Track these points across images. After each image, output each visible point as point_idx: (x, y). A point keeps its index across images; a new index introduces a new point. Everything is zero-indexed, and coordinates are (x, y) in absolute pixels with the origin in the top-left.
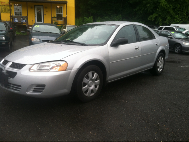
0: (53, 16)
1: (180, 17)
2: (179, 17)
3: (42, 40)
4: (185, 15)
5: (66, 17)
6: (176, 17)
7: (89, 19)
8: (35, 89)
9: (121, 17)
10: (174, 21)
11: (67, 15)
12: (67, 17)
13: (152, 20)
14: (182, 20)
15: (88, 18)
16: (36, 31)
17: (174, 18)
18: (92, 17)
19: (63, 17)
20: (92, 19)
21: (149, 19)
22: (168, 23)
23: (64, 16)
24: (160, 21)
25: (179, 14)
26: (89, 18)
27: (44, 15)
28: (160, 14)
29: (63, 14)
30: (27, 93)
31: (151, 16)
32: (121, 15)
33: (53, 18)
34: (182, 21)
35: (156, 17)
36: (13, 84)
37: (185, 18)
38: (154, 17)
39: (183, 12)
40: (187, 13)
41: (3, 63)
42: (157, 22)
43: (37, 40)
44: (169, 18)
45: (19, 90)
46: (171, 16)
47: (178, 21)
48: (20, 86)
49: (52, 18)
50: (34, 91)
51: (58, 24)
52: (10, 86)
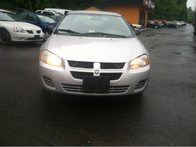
30: (134, 91)
36: (115, 87)
45: (126, 91)
48: (129, 86)
52: (111, 90)
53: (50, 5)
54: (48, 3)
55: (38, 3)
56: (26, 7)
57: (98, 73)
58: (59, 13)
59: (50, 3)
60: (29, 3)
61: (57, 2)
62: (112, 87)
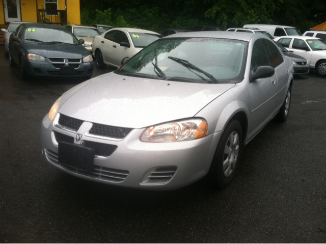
0: (40, 8)
1: (257, 13)
2: (255, 12)
3: (50, 59)
4: (264, 10)
5: (64, 9)
6: (250, 12)
7: (104, 14)
8: (153, 174)
9: (158, 11)
10: (247, 19)
11: (66, 5)
12: (66, 9)
13: (211, 17)
14: (259, 18)
15: (103, 12)
16: (32, 40)
17: (247, 14)
18: (110, 9)
19: (58, 9)
20: (111, 13)
21: (206, 14)
22: (237, 22)
23: (60, 7)
24: (225, 18)
25: (254, 7)
26: (105, 11)
27: (22, 6)
28: (225, 6)
29: (57, 3)
30: (141, 184)
31: (209, 10)
32: (157, 8)
33: (40, 10)
34: (259, 20)
35: (218, 13)
36: (104, 168)
37: (264, 14)
38: (216, 12)
39: (260, 3)
40: (267, 5)
41: (59, 122)
42: (219, 21)
43: (39, 58)
44: (239, 14)
45: (123, 180)
46: (242, 11)
47: (254, 20)
48: (127, 172)
49: (38, 11)
50: (152, 179)
51: (50, 21)
52: (99, 172)
53: (258, 19)
54: (254, 15)
55: (238, 16)
56: (219, 24)
57: (79, 140)
58: (262, 32)
59: (257, 15)
60: (223, 17)
61: (270, 13)
62: (99, 167)
